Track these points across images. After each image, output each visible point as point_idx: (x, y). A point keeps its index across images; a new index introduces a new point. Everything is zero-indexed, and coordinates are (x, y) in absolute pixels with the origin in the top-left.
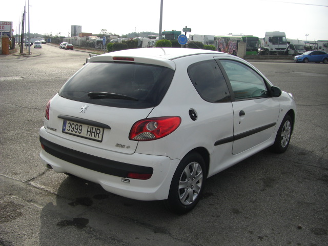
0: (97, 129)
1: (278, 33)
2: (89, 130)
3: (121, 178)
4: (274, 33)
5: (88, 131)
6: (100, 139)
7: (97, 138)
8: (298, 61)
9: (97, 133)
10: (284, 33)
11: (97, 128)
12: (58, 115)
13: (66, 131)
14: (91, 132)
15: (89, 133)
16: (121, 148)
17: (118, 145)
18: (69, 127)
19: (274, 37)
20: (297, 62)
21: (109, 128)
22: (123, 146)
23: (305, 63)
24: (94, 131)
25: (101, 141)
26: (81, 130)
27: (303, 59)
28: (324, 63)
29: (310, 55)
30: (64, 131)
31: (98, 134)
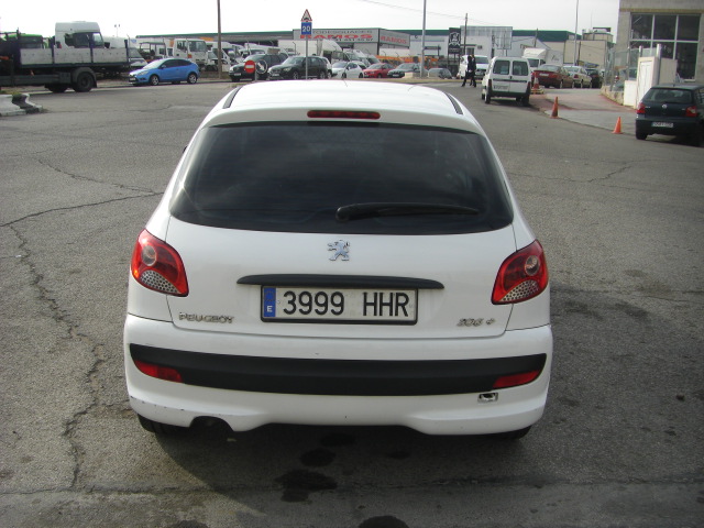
0: (398, 295)
1: (84, 24)
2: (370, 299)
3: (478, 394)
4: (75, 24)
5: (366, 304)
6: (411, 317)
7: (401, 317)
8: (139, 83)
9: (398, 304)
10: (96, 25)
11: (395, 292)
12: (237, 279)
13: (280, 314)
14: (378, 305)
15: (370, 309)
16: (472, 327)
17: (464, 322)
18: (292, 302)
19: (76, 35)
20: (136, 85)
21: (435, 286)
22: (476, 323)
23: (153, 85)
24: (386, 299)
25: (413, 323)
26: (342, 305)
27: (148, 78)
28: (189, 83)
29: (160, 67)
30: (268, 317)
31: (403, 305)
